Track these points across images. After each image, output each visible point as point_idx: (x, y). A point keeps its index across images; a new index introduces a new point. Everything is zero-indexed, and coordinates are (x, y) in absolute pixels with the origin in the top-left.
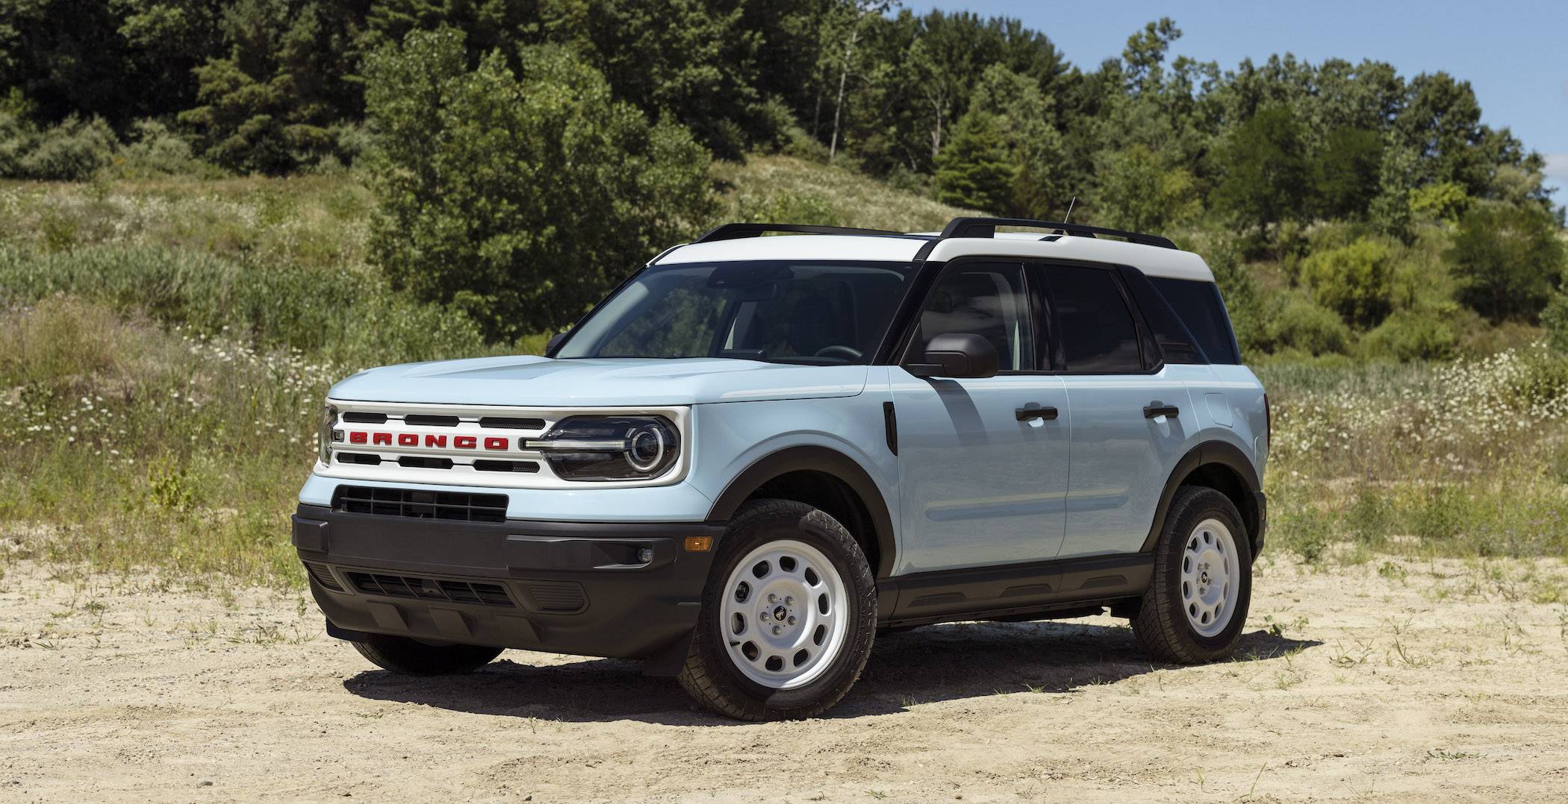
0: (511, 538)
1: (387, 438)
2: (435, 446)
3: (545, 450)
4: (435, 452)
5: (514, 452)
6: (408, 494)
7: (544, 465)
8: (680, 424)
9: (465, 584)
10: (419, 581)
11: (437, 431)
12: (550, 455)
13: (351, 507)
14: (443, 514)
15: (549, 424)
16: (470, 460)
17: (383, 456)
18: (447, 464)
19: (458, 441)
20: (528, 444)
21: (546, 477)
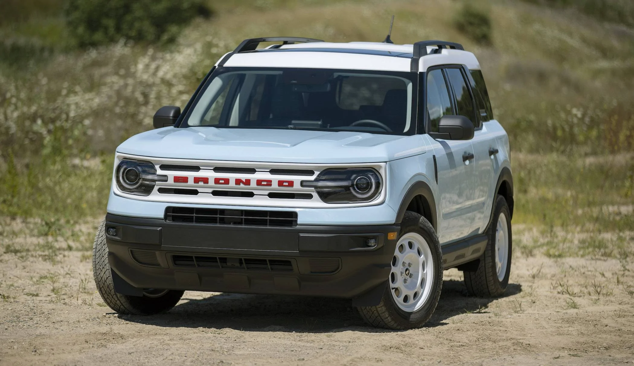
0: (301, 235)
1: (205, 180)
2: (242, 185)
3: (316, 187)
4: (242, 188)
5: (297, 188)
6: (222, 211)
7: (315, 195)
8: (382, 172)
9: (265, 261)
10: (225, 259)
11: (243, 176)
12: (319, 190)
13: (174, 219)
14: (248, 222)
15: (317, 173)
16: (267, 192)
17: (199, 190)
18: (250, 195)
19: (259, 182)
20: (304, 184)
21: (316, 202)
